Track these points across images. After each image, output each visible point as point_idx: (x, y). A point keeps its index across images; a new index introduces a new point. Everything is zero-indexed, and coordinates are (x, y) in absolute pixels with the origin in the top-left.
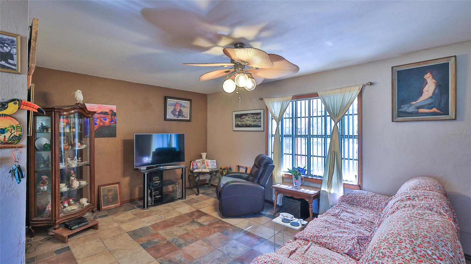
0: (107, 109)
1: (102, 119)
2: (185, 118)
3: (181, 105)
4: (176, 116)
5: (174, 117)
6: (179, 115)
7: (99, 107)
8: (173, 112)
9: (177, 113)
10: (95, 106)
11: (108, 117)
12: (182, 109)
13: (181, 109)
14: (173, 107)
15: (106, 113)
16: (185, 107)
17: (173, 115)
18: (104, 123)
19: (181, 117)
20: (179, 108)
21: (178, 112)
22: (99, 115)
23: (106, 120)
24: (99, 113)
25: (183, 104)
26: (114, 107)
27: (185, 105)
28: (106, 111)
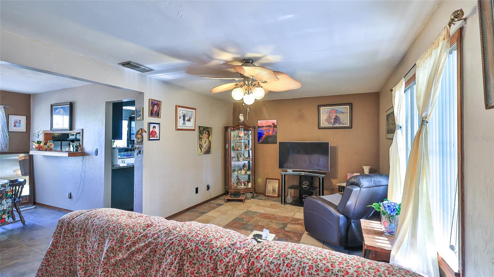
0: (271, 123)
1: (268, 130)
2: (343, 125)
3: (336, 111)
4: (331, 124)
5: (329, 124)
6: (335, 122)
7: (266, 122)
8: (328, 120)
9: (332, 121)
10: (263, 122)
11: (271, 129)
12: (339, 115)
13: (337, 115)
14: (328, 114)
15: (270, 126)
16: (343, 113)
17: (328, 123)
18: (269, 133)
19: (338, 124)
20: (335, 115)
21: (334, 119)
22: (266, 128)
23: (270, 131)
24: (266, 127)
25: (340, 110)
26: (275, 121)
27: (342, 111)
28: (270, 124)
